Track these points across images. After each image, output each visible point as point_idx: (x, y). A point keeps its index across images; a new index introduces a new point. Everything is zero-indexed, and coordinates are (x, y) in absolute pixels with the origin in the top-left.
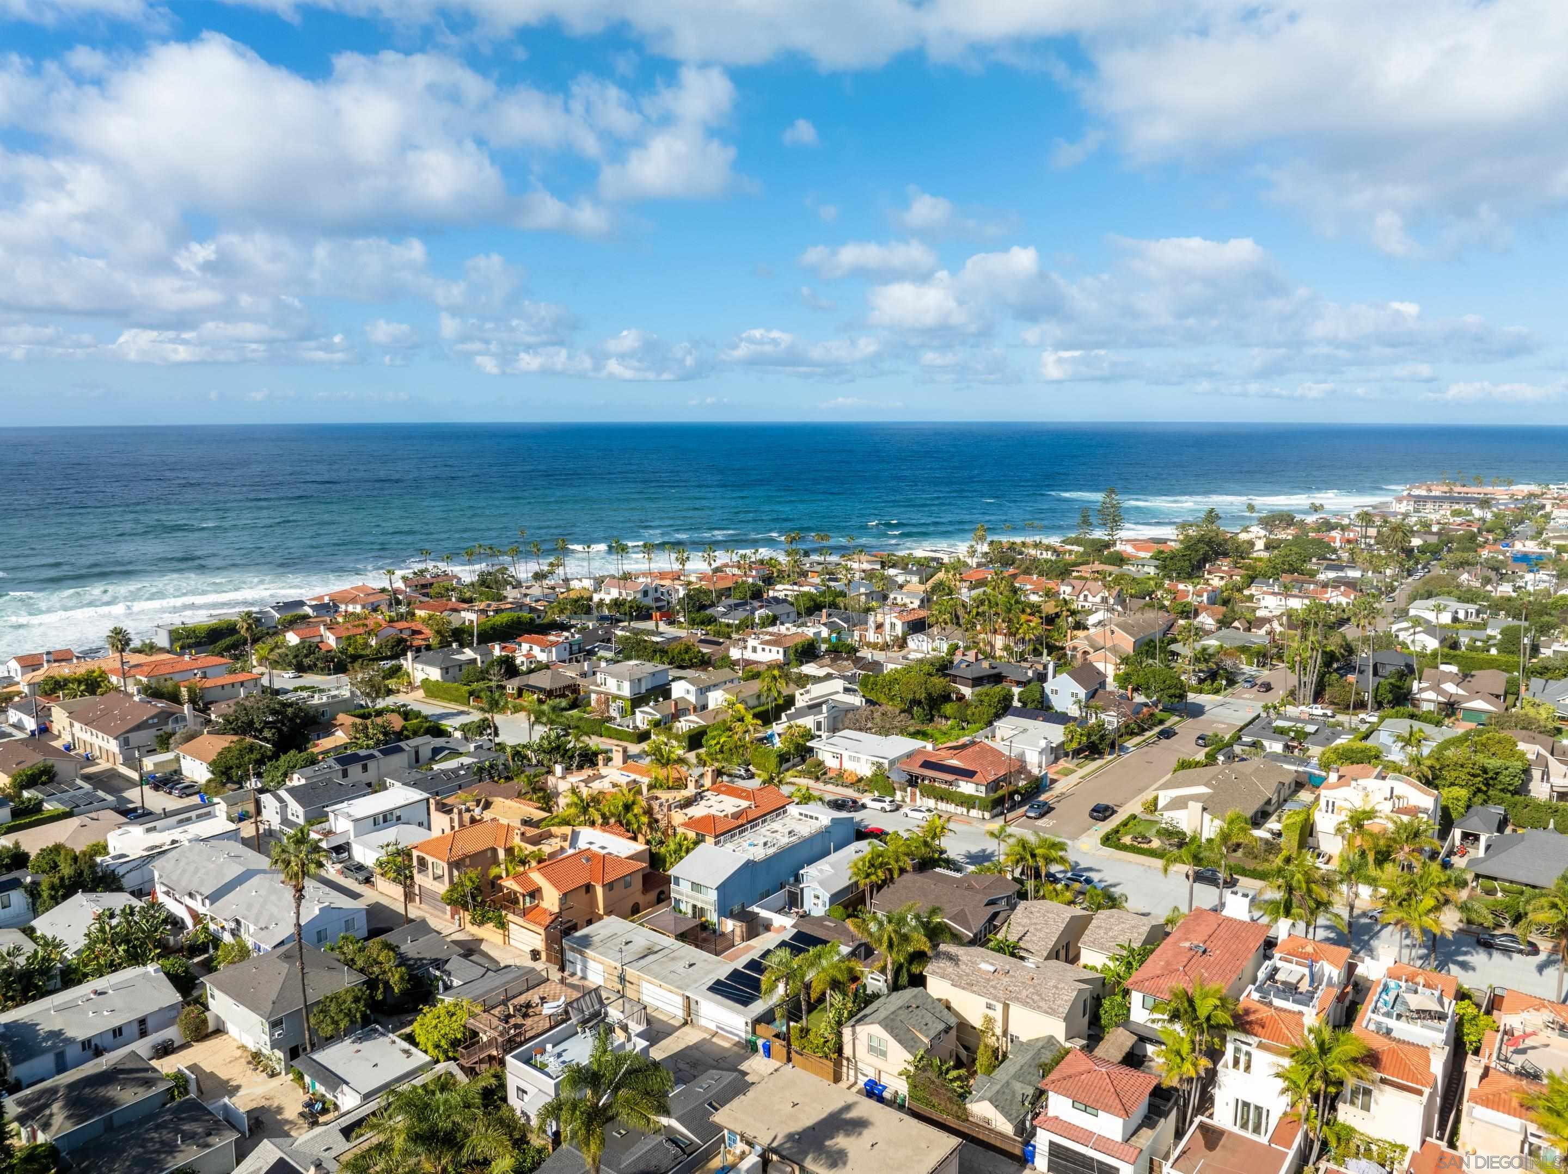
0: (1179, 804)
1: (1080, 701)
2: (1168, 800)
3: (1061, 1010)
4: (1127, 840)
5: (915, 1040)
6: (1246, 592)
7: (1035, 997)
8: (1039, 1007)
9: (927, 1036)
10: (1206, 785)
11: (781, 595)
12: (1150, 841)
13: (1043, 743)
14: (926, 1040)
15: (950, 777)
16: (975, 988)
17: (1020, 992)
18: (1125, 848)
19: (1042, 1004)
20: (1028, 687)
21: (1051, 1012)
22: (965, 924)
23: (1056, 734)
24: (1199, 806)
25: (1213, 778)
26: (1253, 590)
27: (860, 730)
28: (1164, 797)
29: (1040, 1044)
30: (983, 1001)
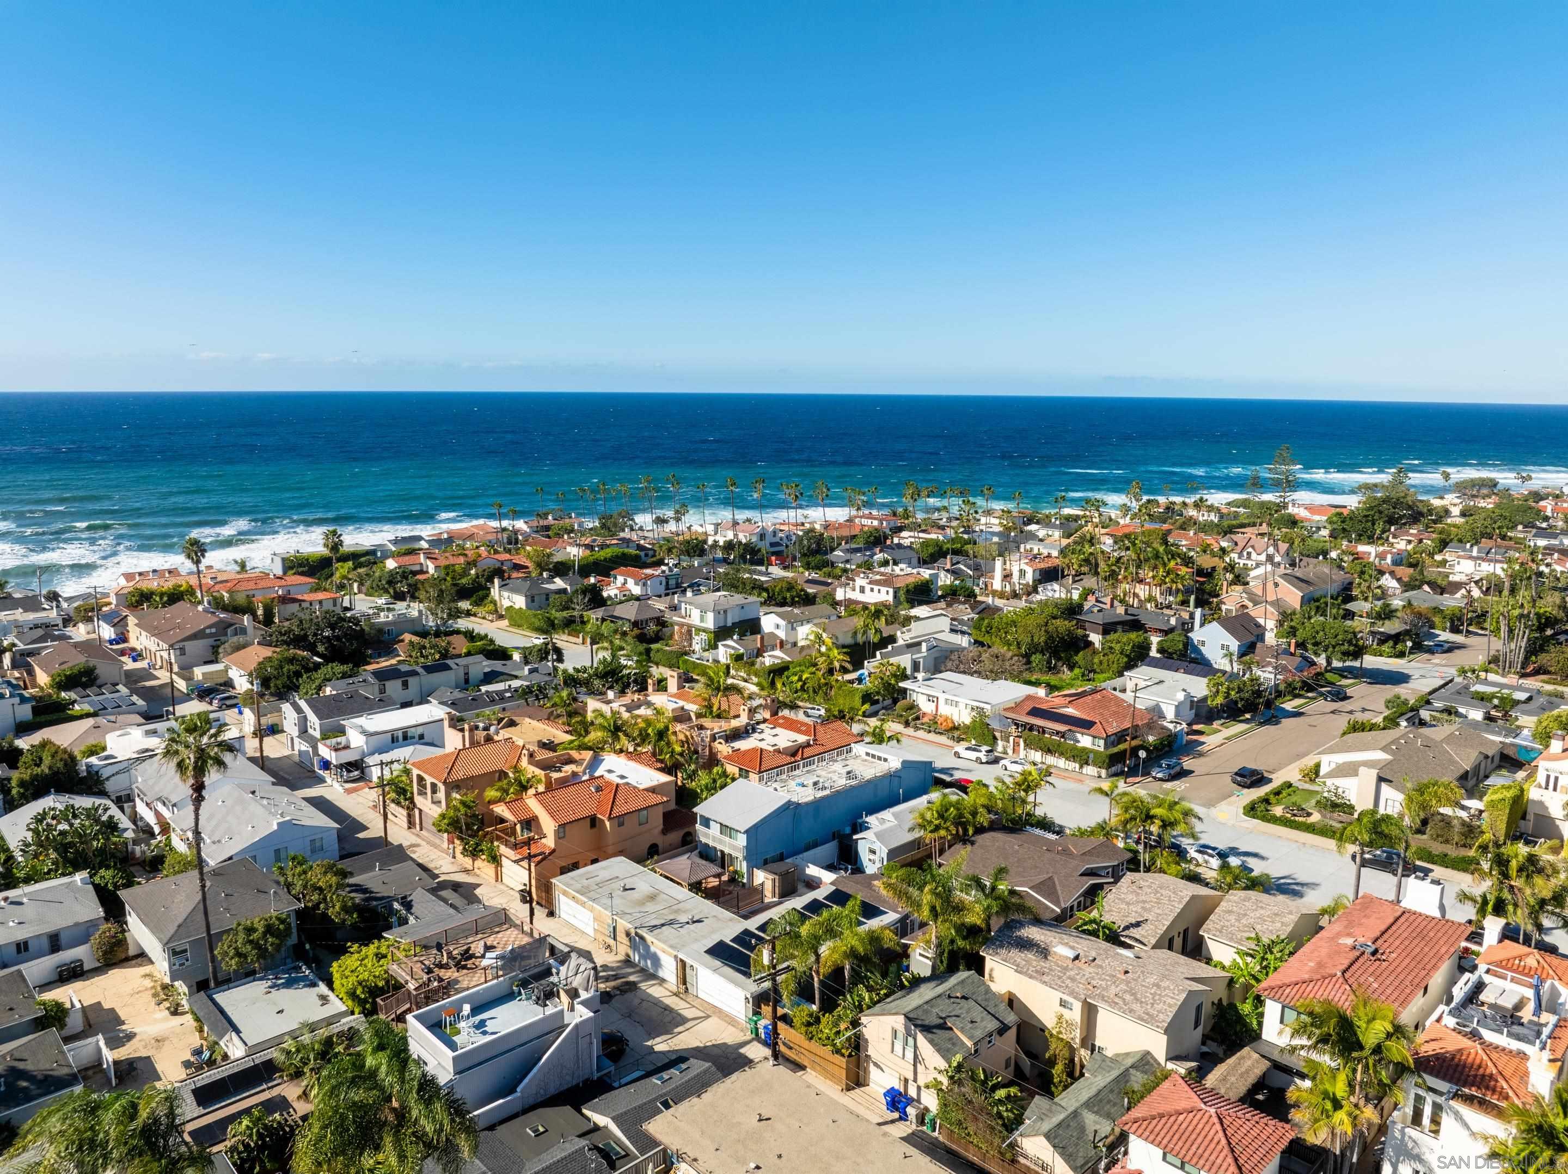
0: (1350, 770)
1: (1231, 654)
2: (1333, 766)
3: (1161, 1016)
4: (1278, 811)
5: (956, 1042)
6: (1438, 558)
7: (1128, 997)
8: (1131, 1011)
9: (970, 1038)
10: (1384, 749)
11: (906, 542)
12: (1309, 815)
13: (1181, 696)
14: (969, 1043)
15: (1062, 728)
16: (1045, 978)
17: (1106, 989)
18: (1274, 820)
19: (1136, 1007)
20: (1170, 636)
21: (1147, 1019)
22: (1052, 894)
23: (1199, 687)
24: (1373, 773)
25: (1392, 742)
26: (1448, 555)
27: (964, 672)
28: (1328, 762)
29: (1129, 1062)
30: (1057, 995)
